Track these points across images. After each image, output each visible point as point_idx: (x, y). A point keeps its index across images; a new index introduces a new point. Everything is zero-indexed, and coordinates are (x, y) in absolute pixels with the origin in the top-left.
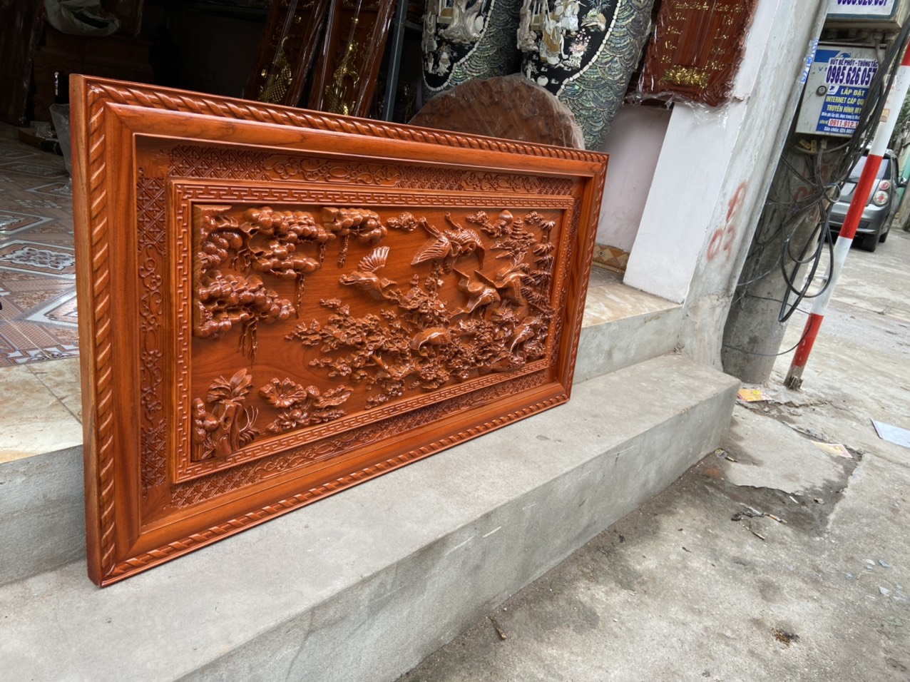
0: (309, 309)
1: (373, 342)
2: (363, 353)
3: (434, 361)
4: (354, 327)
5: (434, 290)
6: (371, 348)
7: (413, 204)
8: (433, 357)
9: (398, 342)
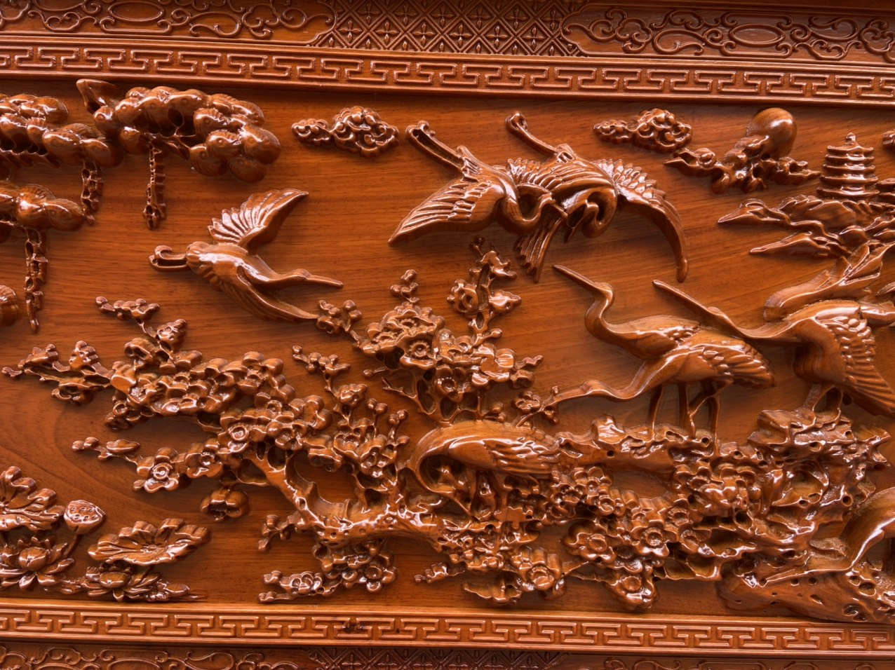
0: (63, 316)
1: (248, 421)
2: (214, 445)
3: (492, 518)
4: (186, 375)
5: (480, 317)
6: (241, 435)
7: (367, 81)
8: (488, 507)
9: (350, 438)
